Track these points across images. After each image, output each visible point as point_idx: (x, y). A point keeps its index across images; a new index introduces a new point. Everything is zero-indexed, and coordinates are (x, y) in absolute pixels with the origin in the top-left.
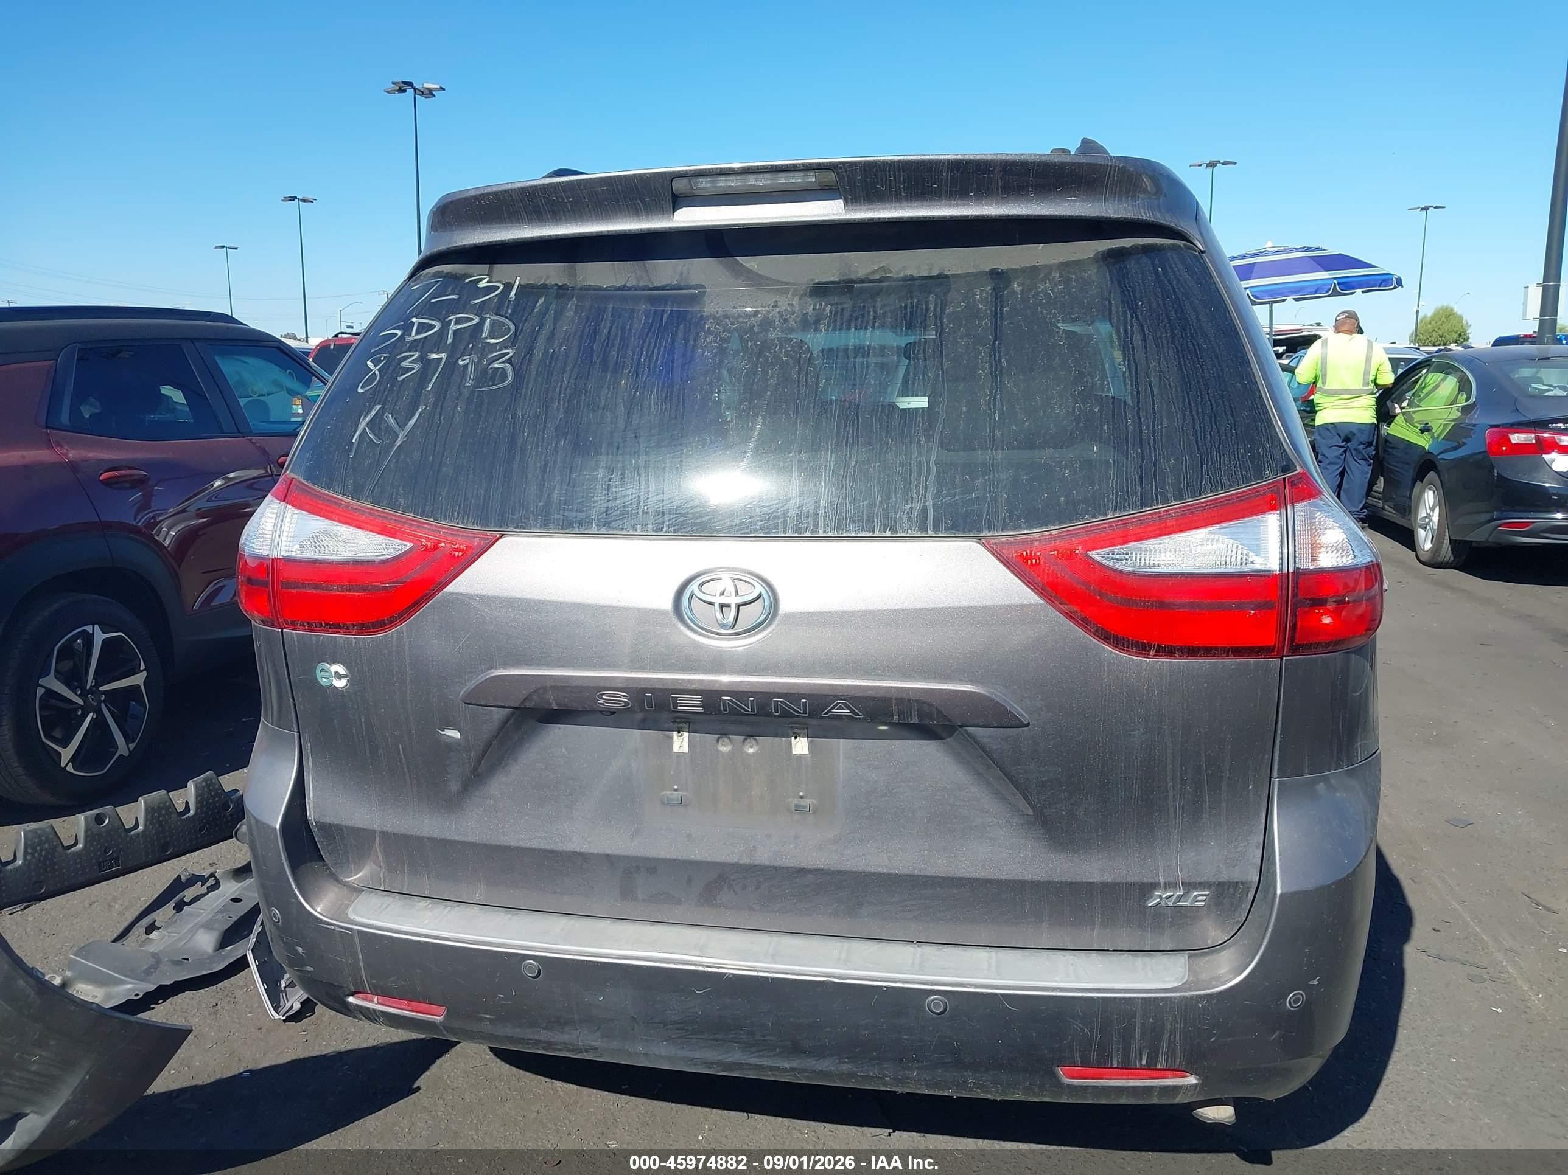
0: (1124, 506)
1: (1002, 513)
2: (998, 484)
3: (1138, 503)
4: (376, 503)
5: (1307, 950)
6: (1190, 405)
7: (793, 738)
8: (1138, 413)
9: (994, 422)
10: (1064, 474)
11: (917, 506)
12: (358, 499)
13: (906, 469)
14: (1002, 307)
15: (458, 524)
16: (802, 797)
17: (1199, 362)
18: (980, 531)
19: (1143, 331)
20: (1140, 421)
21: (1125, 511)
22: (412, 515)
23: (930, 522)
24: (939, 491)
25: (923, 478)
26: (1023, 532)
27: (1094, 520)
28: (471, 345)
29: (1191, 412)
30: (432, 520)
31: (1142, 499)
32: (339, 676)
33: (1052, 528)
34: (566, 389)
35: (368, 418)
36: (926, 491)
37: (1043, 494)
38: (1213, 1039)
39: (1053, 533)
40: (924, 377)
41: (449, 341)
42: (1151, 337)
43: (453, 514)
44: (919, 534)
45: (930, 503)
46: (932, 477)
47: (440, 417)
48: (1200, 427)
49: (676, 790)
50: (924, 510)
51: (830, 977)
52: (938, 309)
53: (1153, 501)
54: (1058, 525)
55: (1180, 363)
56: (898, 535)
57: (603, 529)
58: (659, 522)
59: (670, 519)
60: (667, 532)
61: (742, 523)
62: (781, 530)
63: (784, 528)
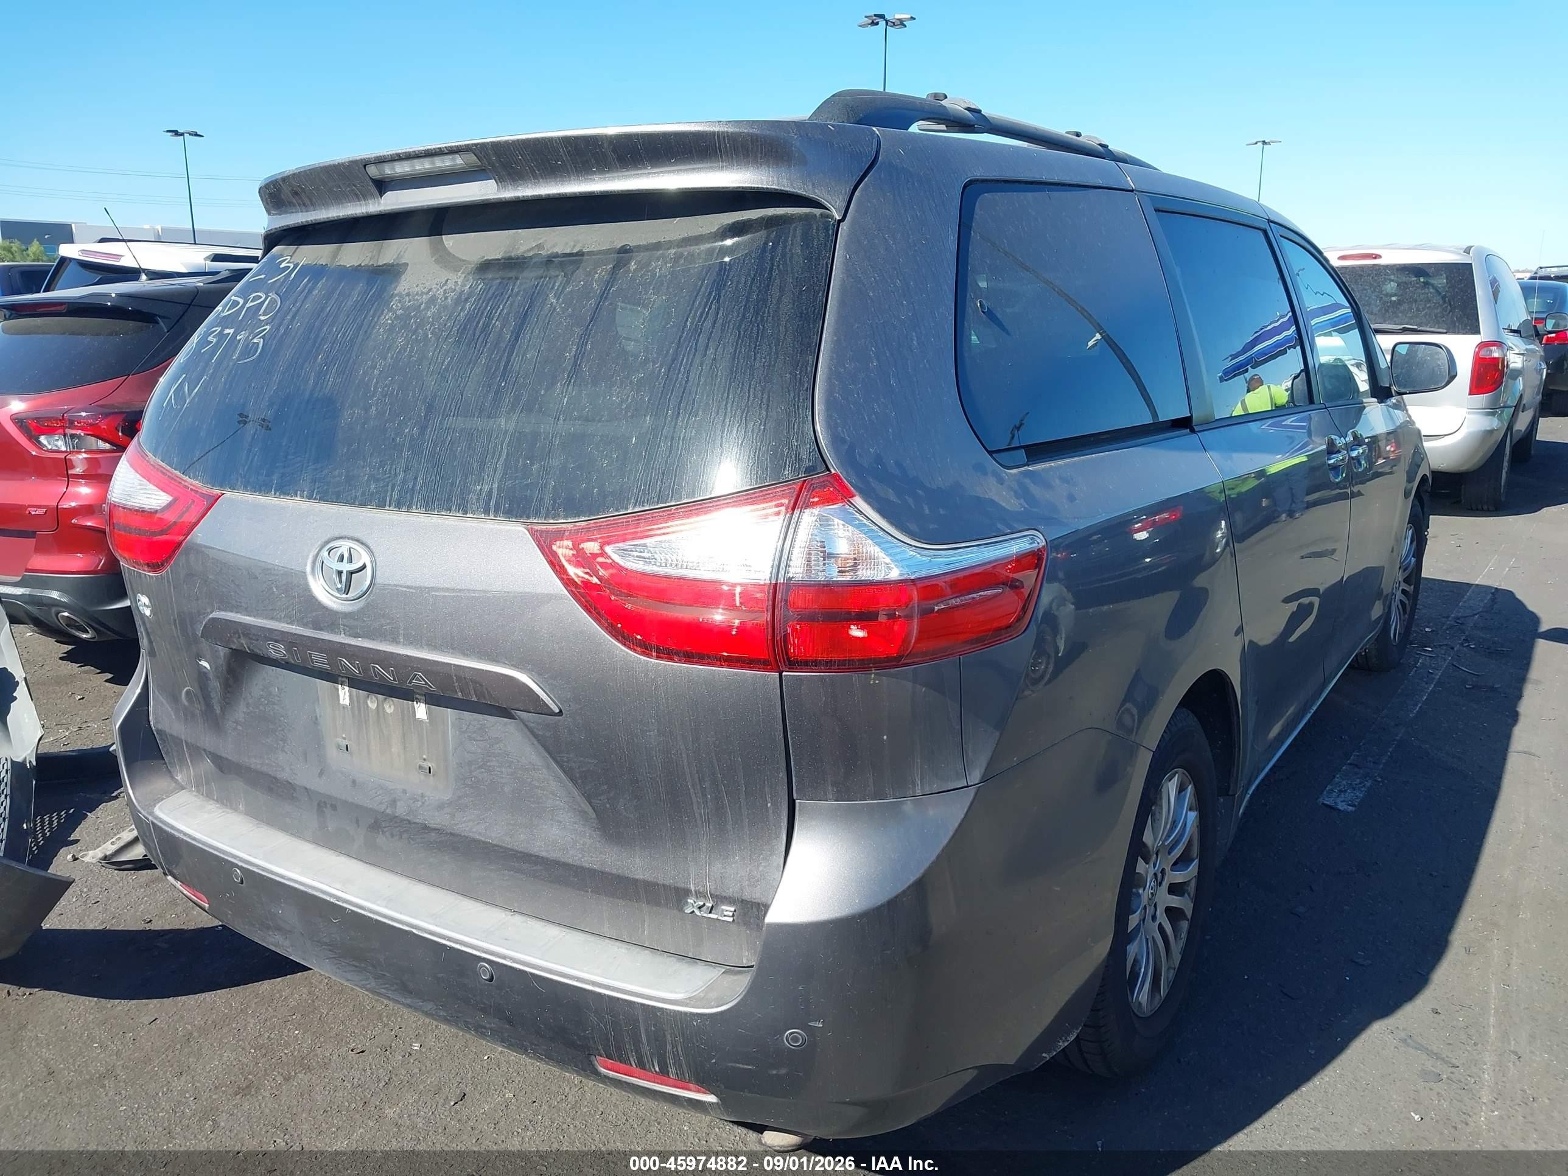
0: (644, 501)
1: (548, 501)
2: (550, 471)
3: (656, 499)
4: (163, 460)
5: (800, 988)
6: (728, 397)
7: (415, 703)
8: (680, 404)
9: (562, 407)
10: (602, 464)
11: (486, 488)
12: (155, 456)
13: (485, 449)
14: (612, 286)
16: (425, 759)
17: (755, 348)
18: (528, 518)
19: (718, 313)
20: (679, 413)
21: (643, 506)
23: (492, 504)
24: (505, 474)
25: (495, 460)
26: (560, 521)
27: (617, 514)
28: (250, 322)
29: (726, 405)
31: (659, 495)
32: (145, 605)
33: (584, 519)
36: (495, 473)
37: (583, 484)
38: (714, 1061)
39: (583, 524)
40: (522, 358)
42: (721, 321)
43: (199, 474)
44: (483, 516)
45: (496, 485)
46: (502, 460)
47: (211, 387)
48: (730, 421)
49: (344, 739)
50: (490, 493)
51: (413, 928)
52: (561, 288)
53: (667, 499)
54: (589, 517)
55: (735, 351)
56: (468, 515)
57: (278, 493)
58: (312, 489)
59: (318, 488)
60: (315, 499)
61: (363, 494)
62: (388, 503)
63: (390, 501)
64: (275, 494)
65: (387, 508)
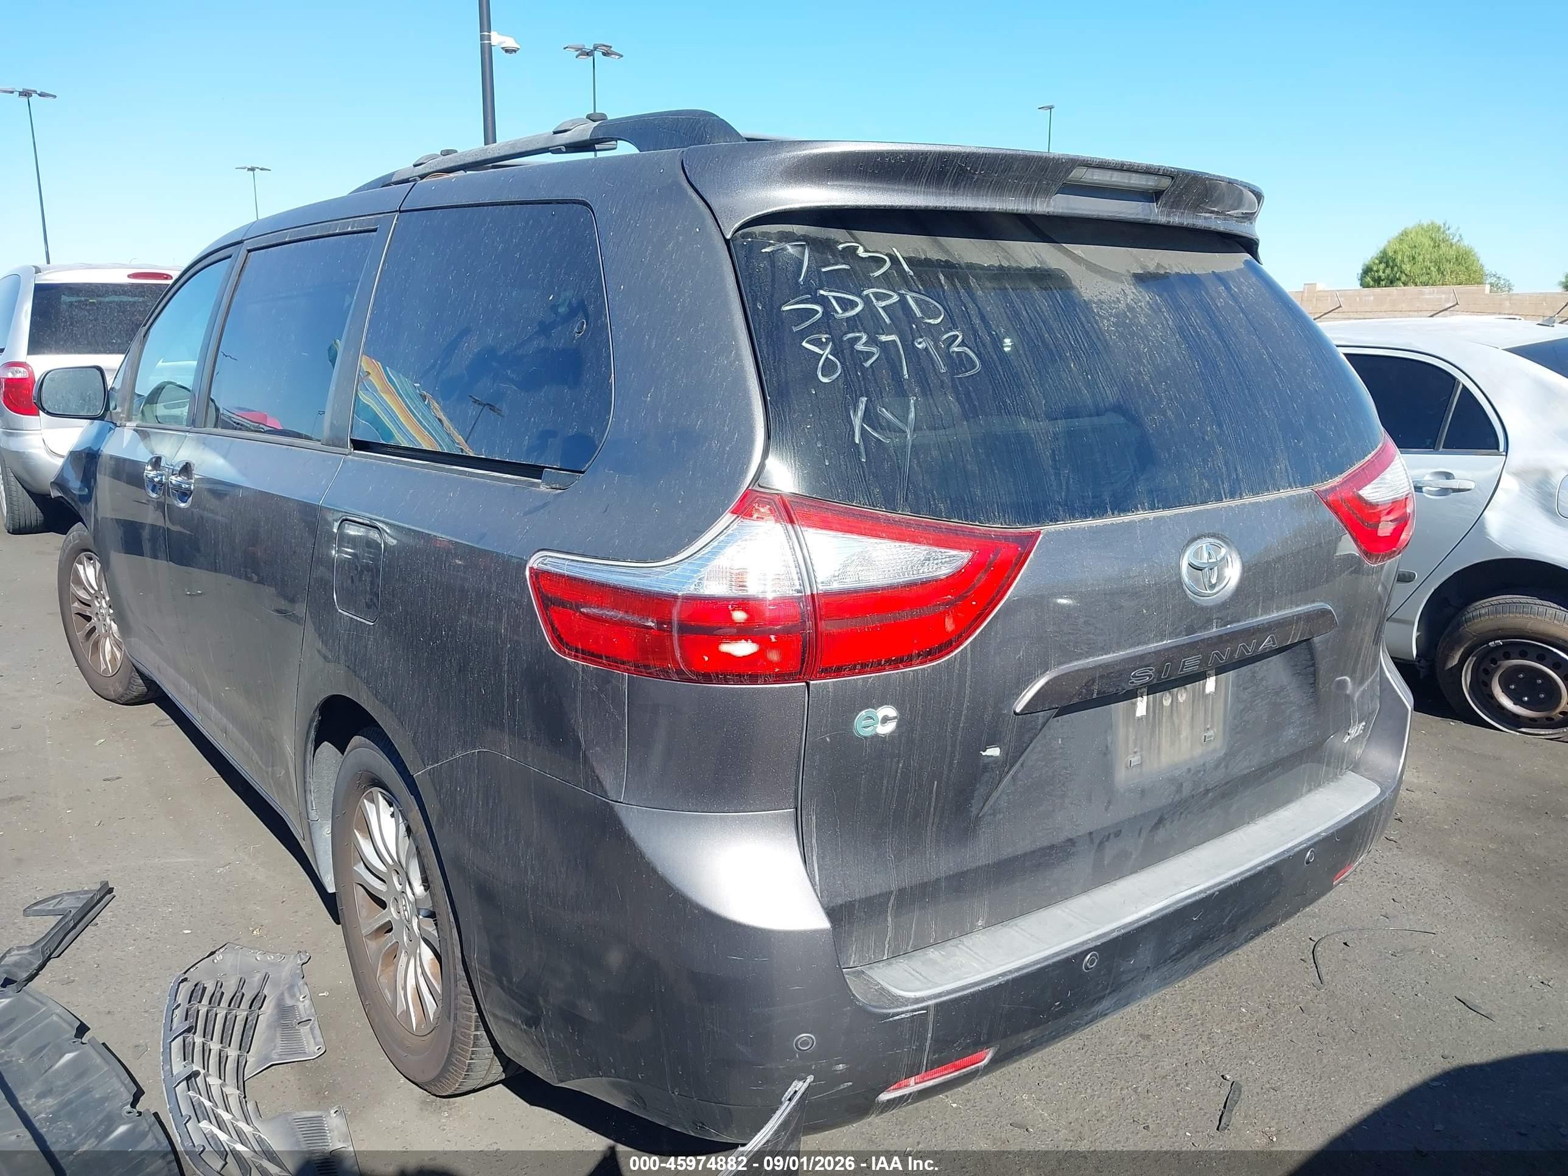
4: (916, 511)
12: (894, 510)
13: (1268, 436)
15: (1002, 525)
16: (1208, 729)
22: (956, 520)
23: (1291, 479)
24: (1288, 453)
25: (1278, 444)
28: (914, 326)
30: (977, 523)
32: (885, 720)
34: (1032, 373)
35: (860, 414)
36: (1283, 454)
41: (888, 321)
43: (994, 515)
45: (1287, 463)
46: (1282, 442)
47: (937, 409)
49: (1135, 752)
57: (1116, 512)
58: (1151, 499)
59: (1157, 496)
60: (1159, 508)
61: (1201, 493)
62: (1223, 496)
63: (1225, 494)
64: (1113, 514)
65: (1224, 500)
